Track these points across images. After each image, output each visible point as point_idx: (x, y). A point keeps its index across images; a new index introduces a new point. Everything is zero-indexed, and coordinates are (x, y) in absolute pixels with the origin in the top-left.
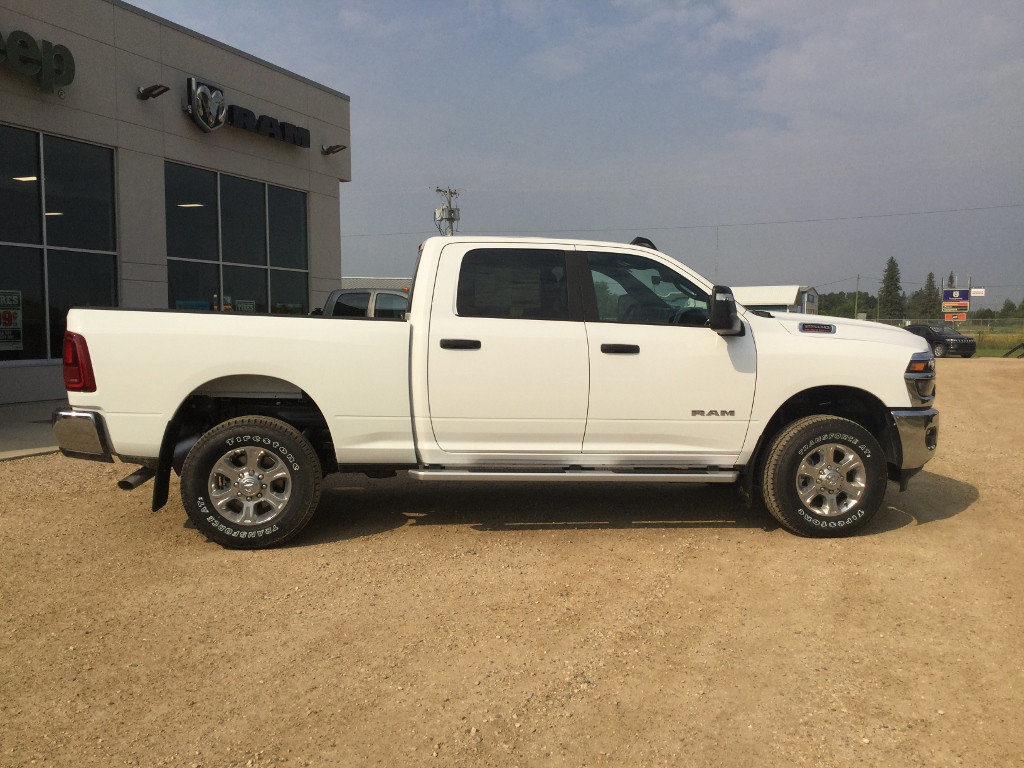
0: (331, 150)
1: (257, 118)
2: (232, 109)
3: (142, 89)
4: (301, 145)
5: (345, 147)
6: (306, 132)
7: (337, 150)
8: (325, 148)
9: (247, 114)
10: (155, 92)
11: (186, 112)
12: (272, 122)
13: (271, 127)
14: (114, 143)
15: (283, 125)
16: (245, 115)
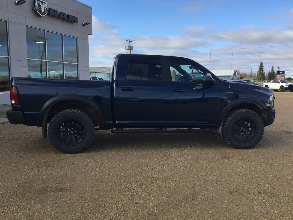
0: (85, 24)
1: (59, 13)
2: (49, 9)
3: (17, 1)
4: (74, 22)
5: (90, 23)
6: (77, 18)
7: (88, 24)
8: (83, 24)
9: (55, 11)
10: (21, 3)
11: (33, 10)
12: (64, 14)
13: (64, 16)
14: (7, 19)
15: (68, 15)
16: (54, 12)
